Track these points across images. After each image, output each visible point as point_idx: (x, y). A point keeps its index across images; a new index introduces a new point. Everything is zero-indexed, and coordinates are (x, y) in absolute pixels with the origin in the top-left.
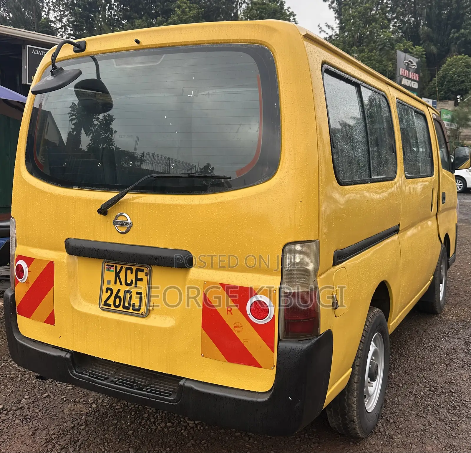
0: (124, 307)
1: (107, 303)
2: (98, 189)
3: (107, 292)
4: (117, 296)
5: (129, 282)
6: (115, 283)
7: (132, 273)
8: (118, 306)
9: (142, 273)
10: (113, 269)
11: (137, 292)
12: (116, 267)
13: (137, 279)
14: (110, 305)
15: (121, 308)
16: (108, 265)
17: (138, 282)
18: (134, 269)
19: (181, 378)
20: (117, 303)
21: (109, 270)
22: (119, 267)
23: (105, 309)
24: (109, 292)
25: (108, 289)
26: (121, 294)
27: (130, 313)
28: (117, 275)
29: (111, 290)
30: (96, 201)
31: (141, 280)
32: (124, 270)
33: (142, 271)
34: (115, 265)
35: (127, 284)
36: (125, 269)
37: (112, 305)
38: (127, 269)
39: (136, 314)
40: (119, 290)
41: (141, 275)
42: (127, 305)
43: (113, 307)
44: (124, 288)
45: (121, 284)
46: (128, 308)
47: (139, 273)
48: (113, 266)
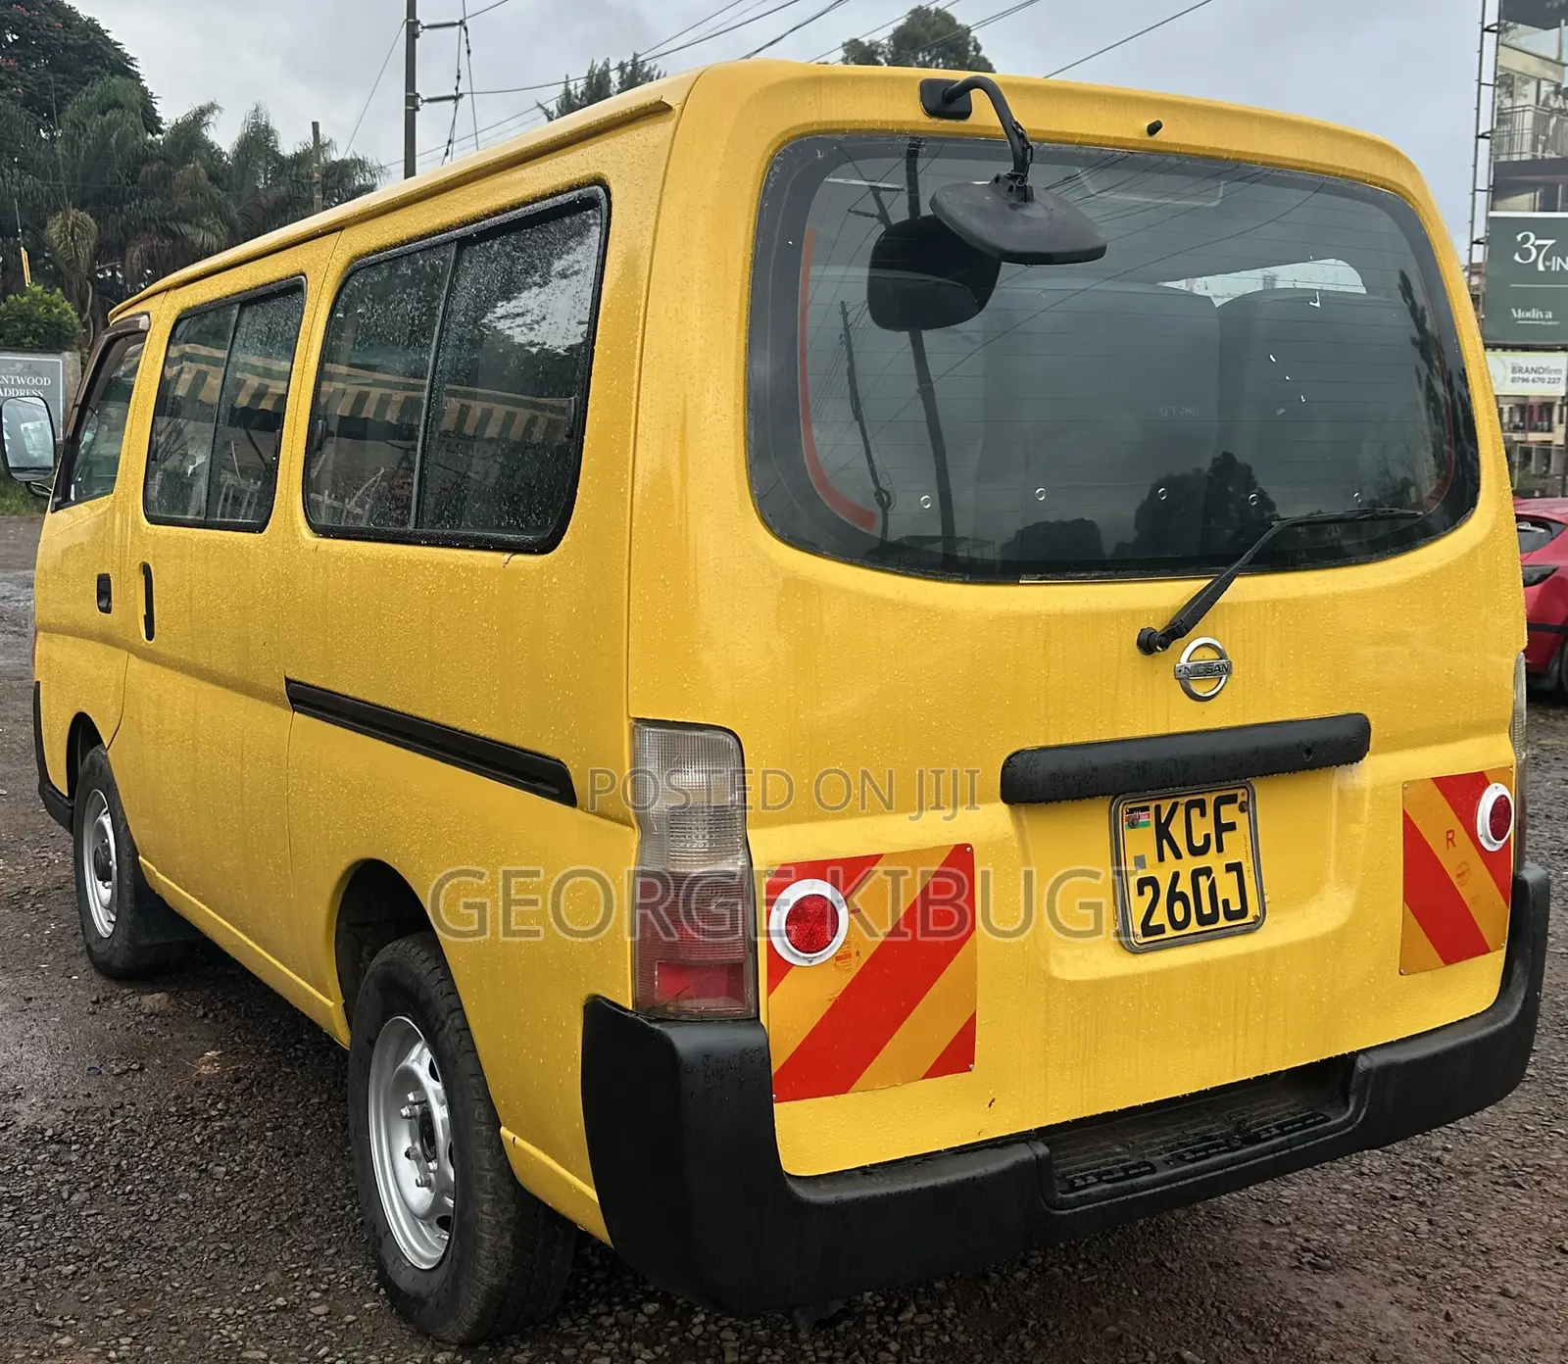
0: (1203, 920)
1: (1151, 924)
2: (1108, 577)
3: (1141, 893)
4: (1174, 896)
5: (1198, 842)
6: (1161, 858)
7: (1203, 814)
8: (1186, 922)
9: (1233, 806)
10: (1148, 818)
11: (1227, 865)
12: (1158, 809)
13: (1222, 828)
14: (1160, 929)
15: (1194, 927)
16: (1132, 811)
17: (1225, 836)
18: (1210, 800)
19: (1354, 1055)
20: (1179, 916)
21: (1133, 825)
22: (1166, 806)
23: (1149, 946)
24: (1148, 890)
25: (1142, 884)
26: (1184, 886)
27: (1222, 932)
28: (1163, 832)
29: (1152, 882)
30: (1119, 616)
31: (1232, 827)
32: (1180, 812)
33: (1232, 799)
34: (1152, 805)
35: (1195, 851)
36: (1184, 807)
37: (1168, 927)
38: (1189, 806)
39: (1237, 929)
40: (1176, 876)
41: (1229, 813)
42: (1207, 910)
43: (1170, 932)
44: (1189, 864)
45: (1178, 855)
46: (1213, 918)
47: (1223, 808)
48: (1146, 809)
